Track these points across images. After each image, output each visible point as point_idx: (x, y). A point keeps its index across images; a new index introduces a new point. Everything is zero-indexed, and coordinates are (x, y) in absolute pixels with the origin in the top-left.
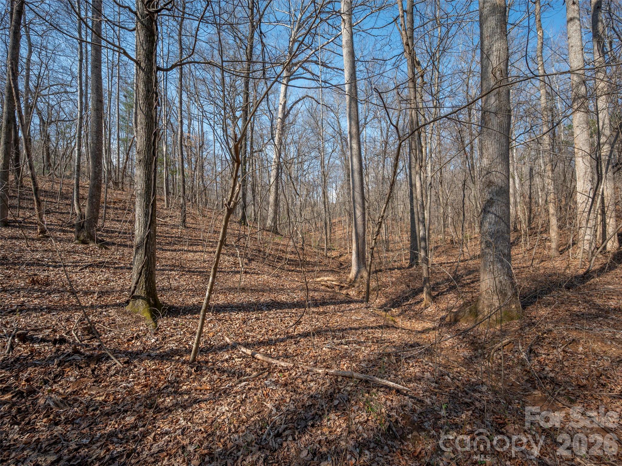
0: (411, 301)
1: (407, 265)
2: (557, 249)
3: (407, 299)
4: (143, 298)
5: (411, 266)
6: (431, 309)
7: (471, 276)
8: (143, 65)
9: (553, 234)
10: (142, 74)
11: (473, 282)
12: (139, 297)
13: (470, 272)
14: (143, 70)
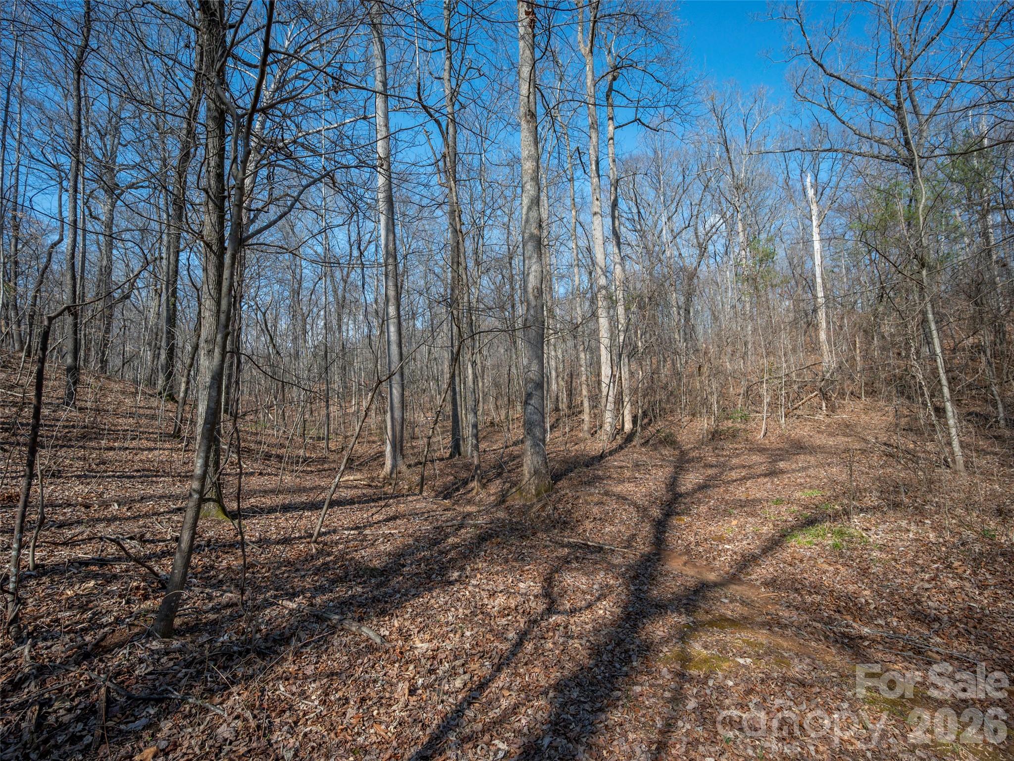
0: (462, 491)
1: (448, 455)
2: (589, 431)
3: (458, 489)
4: (214, 501)
5: (452, 456)
6: (483, 495)
7: (515, 462)
8: (215, 248)
9: (586, 417)
10: (212, 257)
11: (517, 468)
12: (209, 500)
13: (515, 458)
14: (215, 254)
